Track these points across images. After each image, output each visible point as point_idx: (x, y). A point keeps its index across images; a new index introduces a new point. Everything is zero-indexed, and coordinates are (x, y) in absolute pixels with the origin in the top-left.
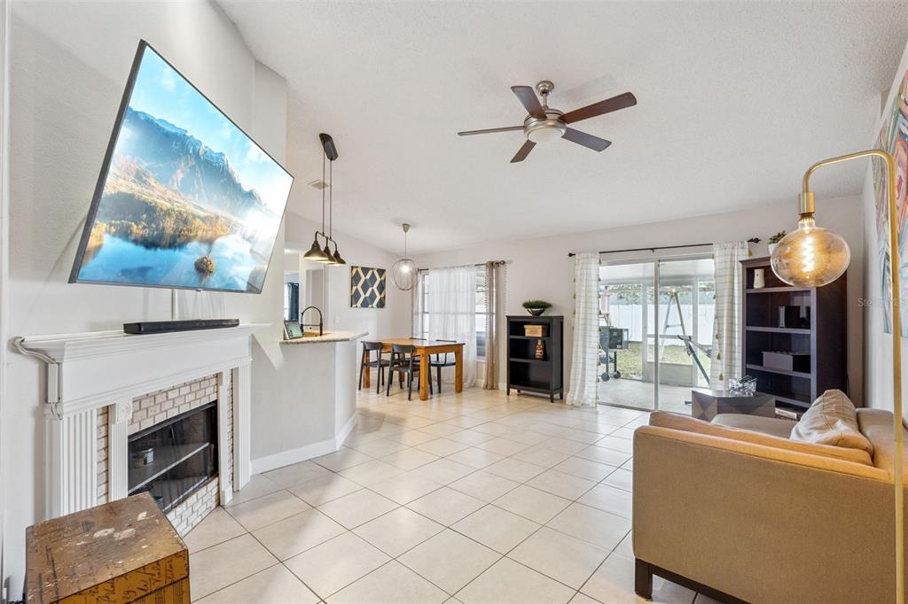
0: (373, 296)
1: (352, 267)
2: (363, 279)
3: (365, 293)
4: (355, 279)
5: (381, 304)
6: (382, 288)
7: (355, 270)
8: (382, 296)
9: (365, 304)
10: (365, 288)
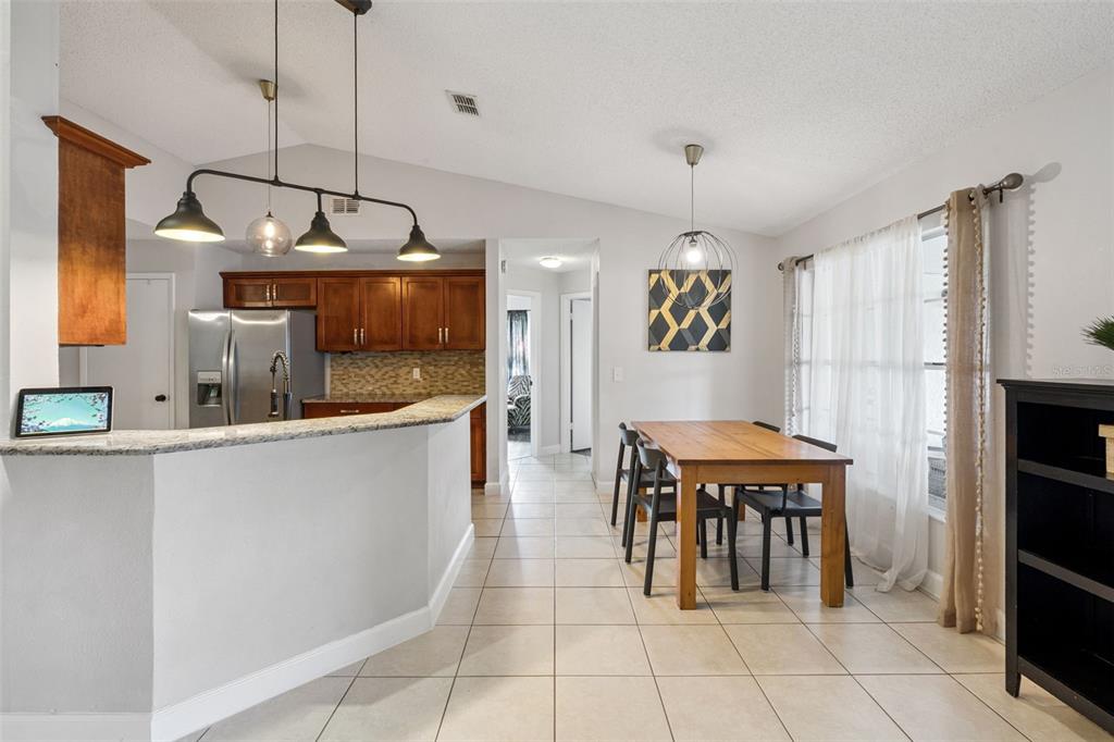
0: (698, 328)
1: (651, 272)
2: (674, 293)
3: (679, 322)
4: (657, 294)
5: (721, 343)
6: (721, 309)
7: (655, 277)
8: (723, 325)
9: (679, 344)
10: (679, 311)
